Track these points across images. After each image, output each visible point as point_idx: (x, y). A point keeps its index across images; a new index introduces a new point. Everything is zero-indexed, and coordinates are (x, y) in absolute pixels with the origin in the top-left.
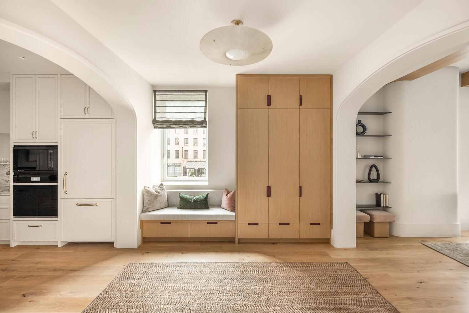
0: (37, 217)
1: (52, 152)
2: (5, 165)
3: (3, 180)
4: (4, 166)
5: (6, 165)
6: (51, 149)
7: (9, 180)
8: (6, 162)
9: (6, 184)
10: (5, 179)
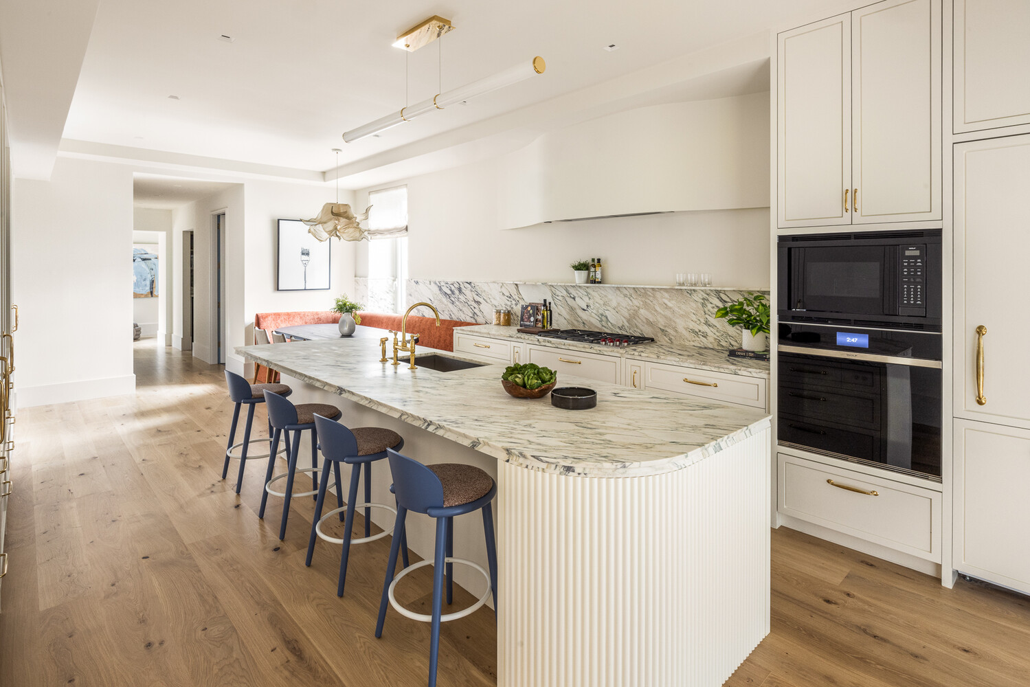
0: (856, 459)
1: (917, 253)
2: (691, 290)
3: (686, 329)
4: (688, 295)
5: (694, 290)
6: (911, 245)
7: (700, 331)
8: (695, 285)
9: (694, 339)
10: (691, 327)
